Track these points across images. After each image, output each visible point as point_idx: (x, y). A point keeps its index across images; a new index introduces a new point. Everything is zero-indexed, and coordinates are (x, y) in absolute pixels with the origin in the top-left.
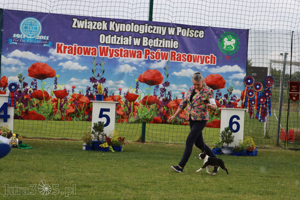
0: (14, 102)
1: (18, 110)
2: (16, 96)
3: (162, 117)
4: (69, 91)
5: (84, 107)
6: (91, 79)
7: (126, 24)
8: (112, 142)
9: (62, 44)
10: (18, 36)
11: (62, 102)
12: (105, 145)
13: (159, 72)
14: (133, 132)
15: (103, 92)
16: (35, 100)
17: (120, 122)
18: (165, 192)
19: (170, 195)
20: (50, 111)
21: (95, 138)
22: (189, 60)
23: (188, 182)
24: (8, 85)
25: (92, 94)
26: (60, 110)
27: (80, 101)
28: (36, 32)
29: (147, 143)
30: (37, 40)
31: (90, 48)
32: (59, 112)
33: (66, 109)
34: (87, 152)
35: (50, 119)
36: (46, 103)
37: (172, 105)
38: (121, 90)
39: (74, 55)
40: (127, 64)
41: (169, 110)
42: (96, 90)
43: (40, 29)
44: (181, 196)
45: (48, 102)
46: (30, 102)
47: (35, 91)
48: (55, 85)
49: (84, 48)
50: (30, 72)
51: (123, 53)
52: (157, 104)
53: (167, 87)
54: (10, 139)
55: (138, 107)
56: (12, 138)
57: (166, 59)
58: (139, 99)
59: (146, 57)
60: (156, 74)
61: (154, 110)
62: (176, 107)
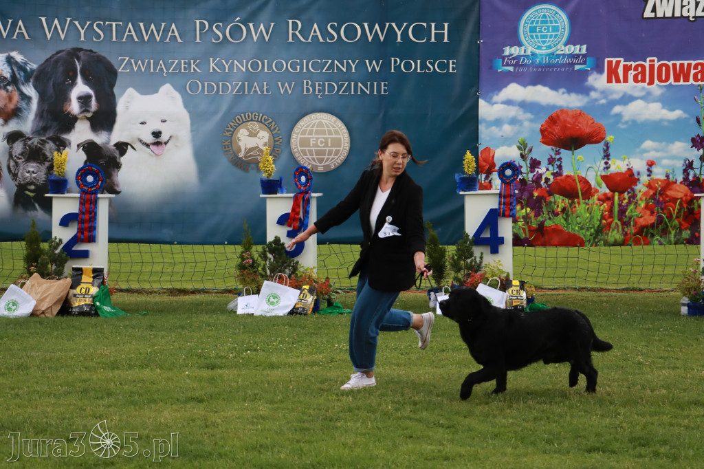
0: (511, 207)
1: (520, 224)
2: (517, 192)
6: (693, 140)
9: (620, 61)
10: (515, 50)
16: (559, 198)
20: (597, 224)
24: (497, 168)
25: (698, 178)
26: (619, 220)
28: (555, 37)
30: (558, 56)
31: (689, 65)
34: (692, 319)
35: (596, 243)
36: (584, 205)
39: (649, 84)
43: (564, 29)
46: (547, 205)
47: (559, 178)
48: (606, 160)
49: (674, 65)
50: (546, 133)
54: (507, 292)
56: (512, 291)
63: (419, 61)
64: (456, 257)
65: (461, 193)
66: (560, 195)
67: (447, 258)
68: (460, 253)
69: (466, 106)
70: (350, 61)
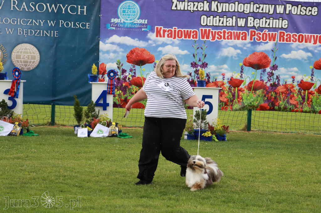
0: (113, 90)
1: (117, 98)
2: (115, 83)
3: (270, 103)
6: (192, 64)
7: (229, 3)
8: (215, 131)
9: (162, 28)
10: (116, 20)
12: (208, 134)
13: (266, 55)
14: (238, 120)
15: (205, 78)
16: (134, 87)
17: (224, 110)
18: (275, 184)
19: (281, 187)
21: (197, 127)
22: (300, 41)
23: (300, 173)
24: (107, 72)
25: (193, 80)
28: (134, 16)
29: (254, 132)
30: (135, 24)
31: (191, 31)
34: (189, 141)
37: (280, 91)
38: (225, 75)
39: (174, 38)
40: (230, 47)
41: (277, 96)
42: (198, 75)
43: (138, 12)
44: (293, 188)
46: (128, 90)
47: (134, 78)
49: (184, 31)
50: (129, 58)
51: (226, 35)
52: (264, 89)
53: (275, 71)
54: (110, 127)
55: (243, 93)
56: (112, 127)
57: (274, 40)
58: (244, 84)
59: (251, 39)
60: (263, 56)
61: (260, 96)
62: (285, 92)
63: (72, 23)
64: (87, 112)
65: (91, 83)
66: (135, 85)
67: (83, 112)
68: (89, 109)
69: (94, 44)
70: (40, 20)
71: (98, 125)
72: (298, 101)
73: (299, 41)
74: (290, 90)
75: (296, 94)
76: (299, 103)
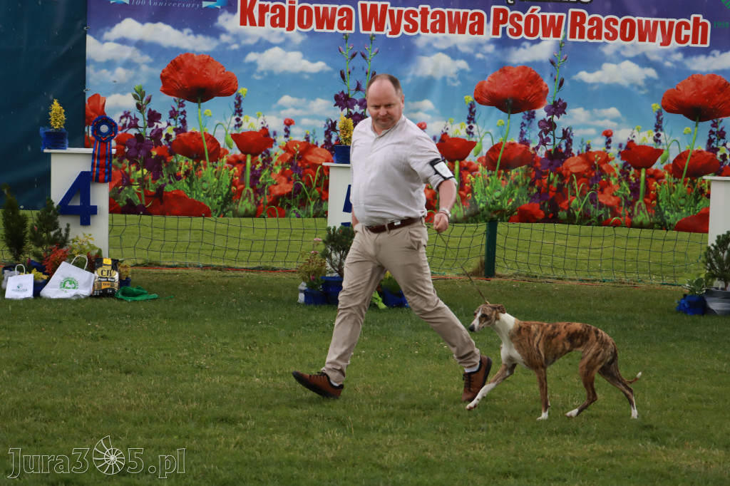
1: (135, 188)
3: (544, 204)
4: (275, 134)
5: (320, 179)
6: (337, 98)
11: (258, 166)
13: (536, 75)
16: (182, 159)
20: (225, 191)
21: (333, 269)
22: (627, 36)
26: (251, 187)
27: (306, 161)
29: (501, 279)
31: (334, 10)
32: (250, 194)
33: (270, 184)
35: (224, 213)
36: (211, 168)
37: (574, 169)
38: (426, 128)
39: (288, 30)
41: (564, 184)
45: (219, 164)
46: (167, 166)
47: (182, 135)
48: (237, 116)
49: (317, 9)
50: (168, 81)
51: (430, 21)
52: (529, 166)
53: (559, 117)
54: (96, 272)
55: (474, 177)
56: (102, 272)
57: (557, 34)
58: (478, 153)
59: (495, 32)
60: (527, 78)
61: (520, 183)
62: (587, 174)
66: (183, 155)
69: (70, 43)
71: (64, 264)
72: (620, 196)
73: (623, 38)
74: (600, 169)
75: (616, 179)
76: (623, 204)
